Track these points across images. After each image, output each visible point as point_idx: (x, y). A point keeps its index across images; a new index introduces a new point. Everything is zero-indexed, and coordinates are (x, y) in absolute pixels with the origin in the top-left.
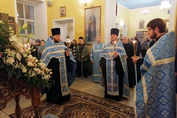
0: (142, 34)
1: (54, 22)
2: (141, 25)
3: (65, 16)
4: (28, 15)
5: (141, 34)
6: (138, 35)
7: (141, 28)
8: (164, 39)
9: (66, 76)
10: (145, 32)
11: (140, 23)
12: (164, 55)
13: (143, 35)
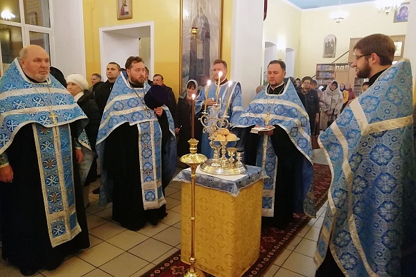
0: (330, 69)
1: (101, 34)
2: (329, 49)
3: (131, 18)
4: (36, 14)
5: (328, 71)
6: (321, 74)
7: (329, 55)
8: (388, 76)
9: (154, 165)
10: (338, 65)
11: (326, 45)
12: (387, 111)
13: (332, 72)
